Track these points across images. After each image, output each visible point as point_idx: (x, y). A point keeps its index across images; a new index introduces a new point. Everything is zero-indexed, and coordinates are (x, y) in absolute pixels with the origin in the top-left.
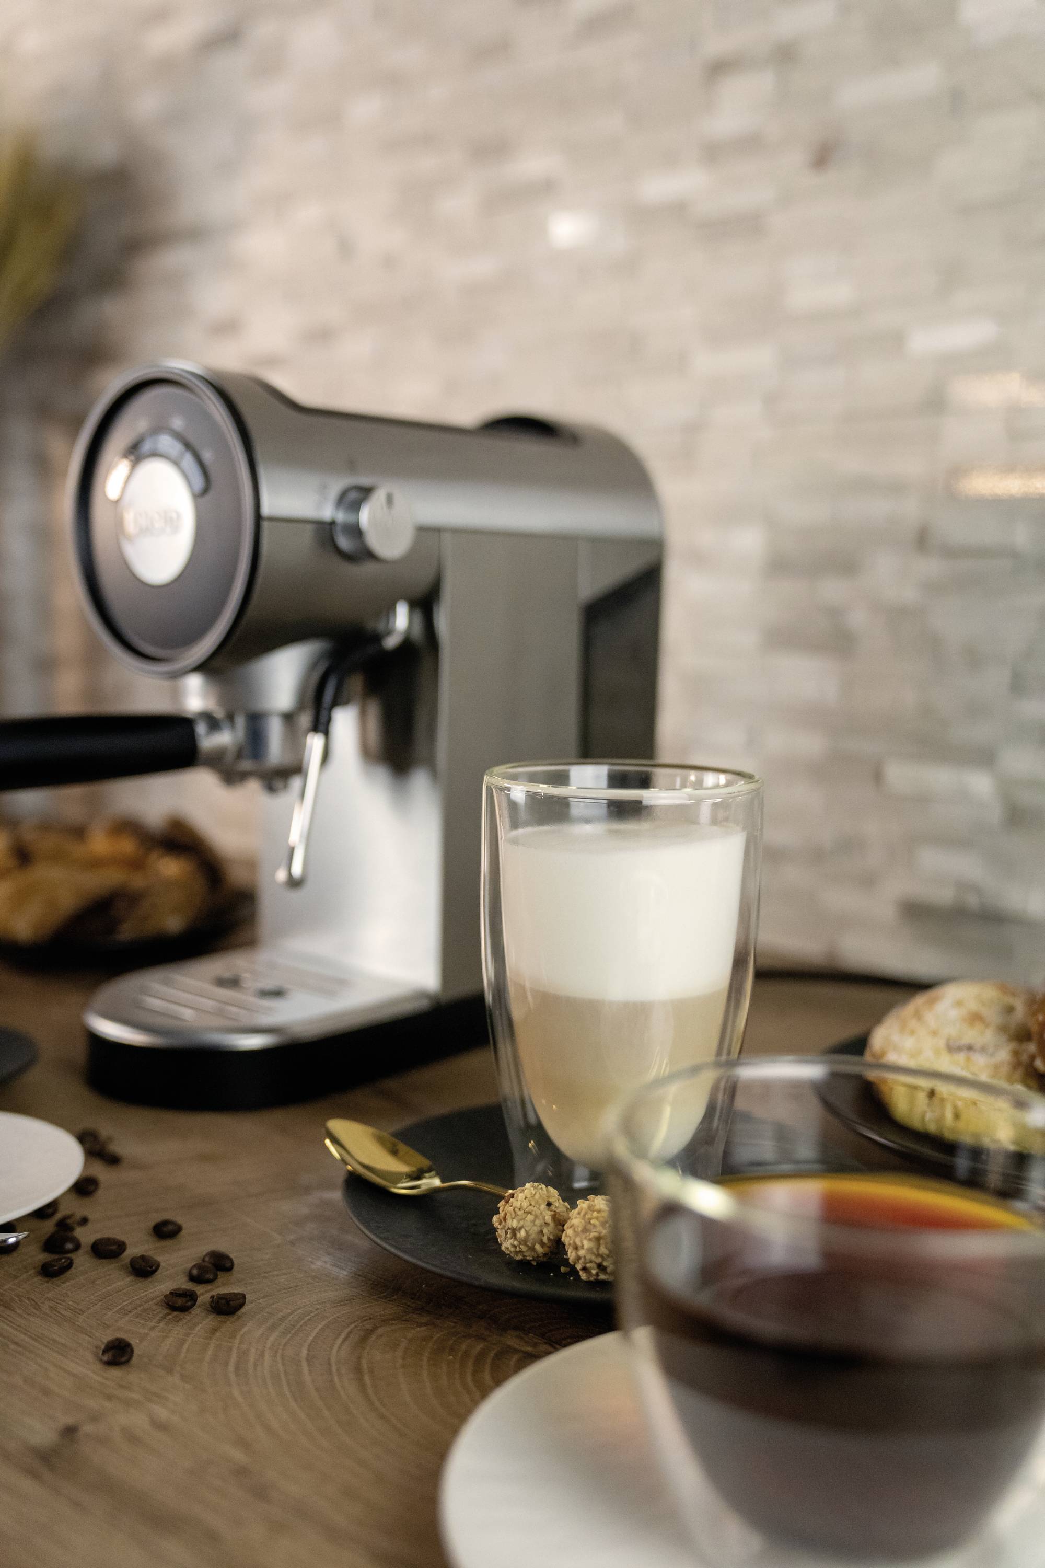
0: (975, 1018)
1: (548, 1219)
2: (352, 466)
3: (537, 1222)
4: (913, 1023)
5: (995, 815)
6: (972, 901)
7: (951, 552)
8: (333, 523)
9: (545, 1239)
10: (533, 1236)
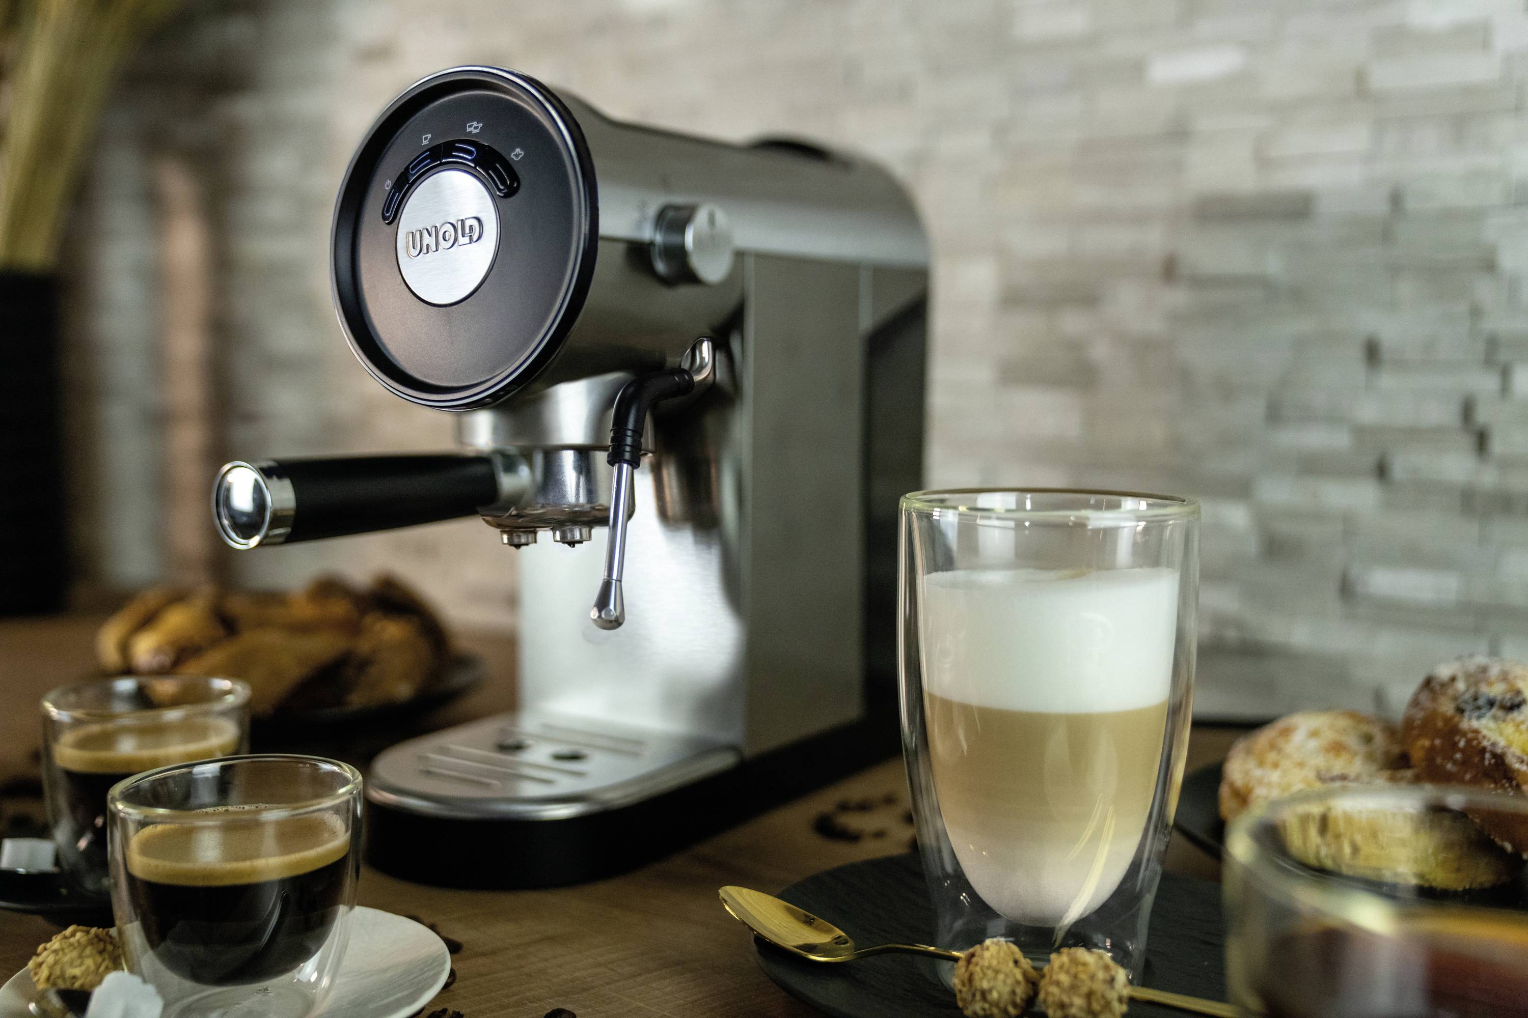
0: (1337, 748)
1: (1020, 977)
2: (665, 184)
3: (1009, 981)
4: (1272, 756)
5: (1252, 546)
6: (1231, 634)
7: (1199, 282)
8: (651, 244)
9: (1018, 1000)
10: (1006, 997)
